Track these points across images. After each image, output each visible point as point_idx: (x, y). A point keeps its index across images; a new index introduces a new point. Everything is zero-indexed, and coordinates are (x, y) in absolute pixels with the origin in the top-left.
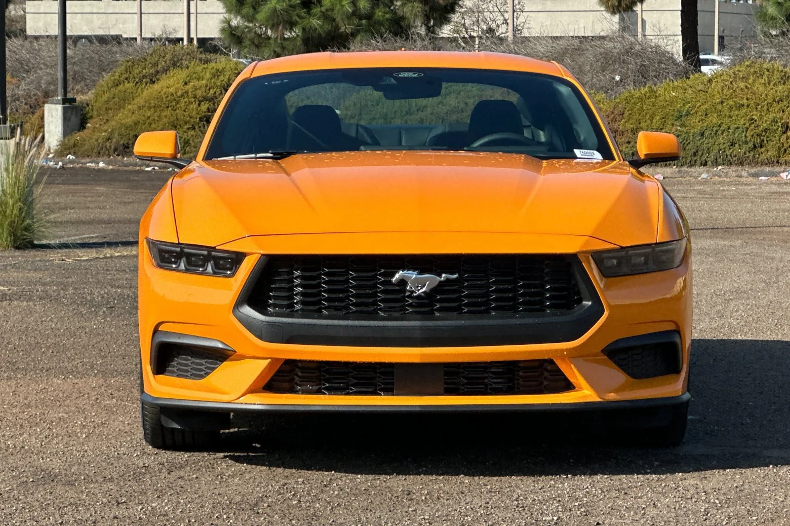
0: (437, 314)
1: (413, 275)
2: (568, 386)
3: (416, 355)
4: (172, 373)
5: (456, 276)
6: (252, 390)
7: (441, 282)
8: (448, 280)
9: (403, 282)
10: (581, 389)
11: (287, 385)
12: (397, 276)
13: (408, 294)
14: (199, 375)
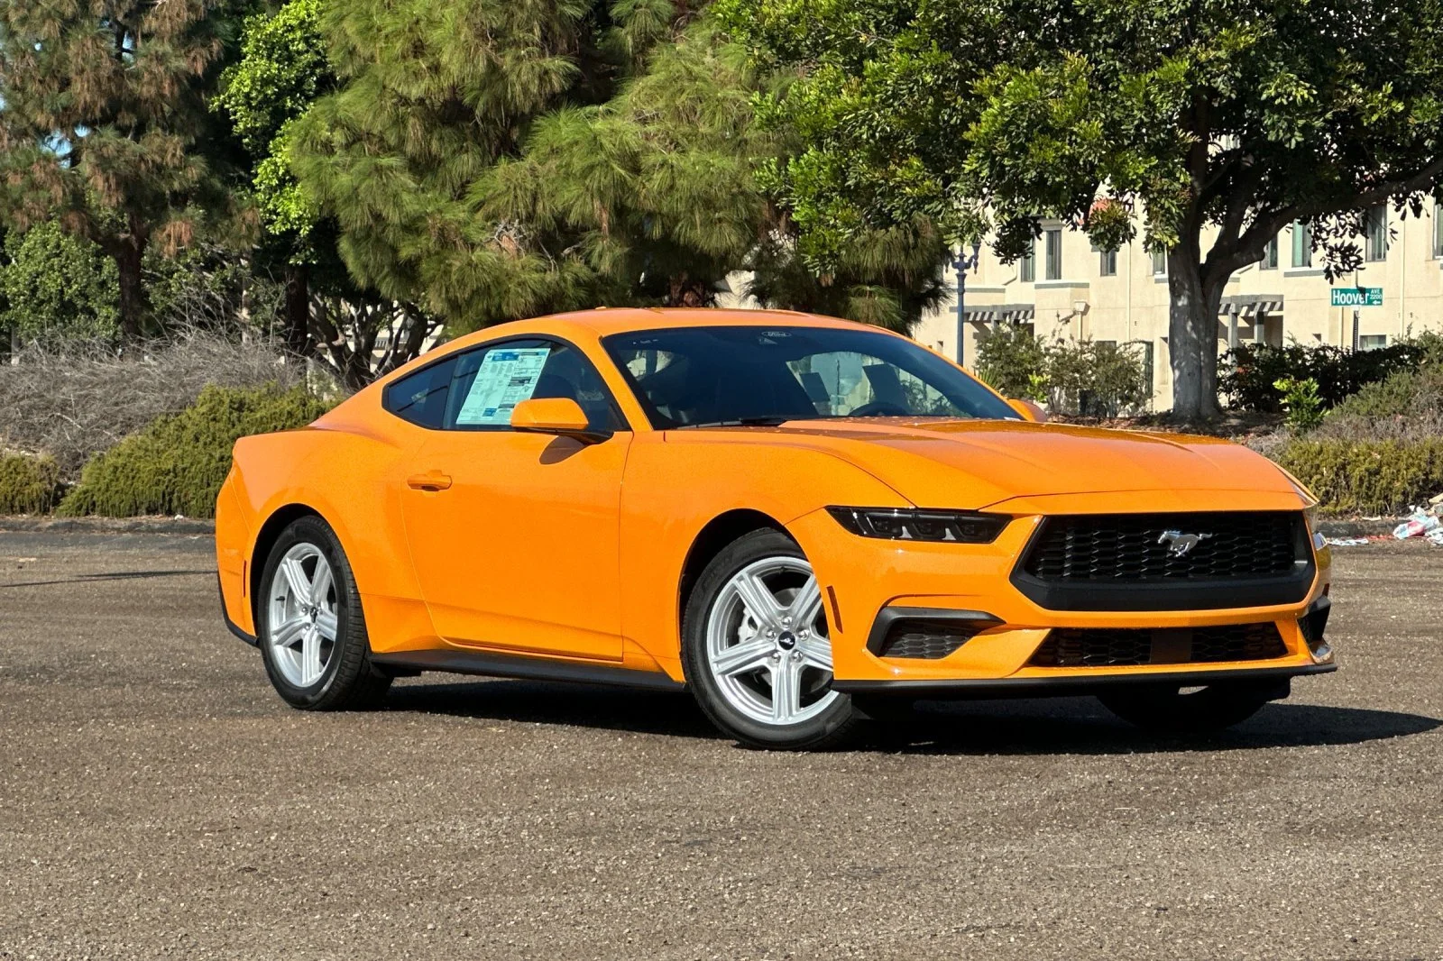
0: (1191, 576)
1: (1176, 535)
2: (1282, 651)
3: (1185, 619)
4: (899, 654)
5: (1211, 535)
6: (1025, 665)
7: (1199, 541)
8: (1205, 539)
9: (1167, 542)
10: (1295, 653)
11: (1050, 658)
12: (1163, 536)
13: (1169, 555)
14: (939, 653)
